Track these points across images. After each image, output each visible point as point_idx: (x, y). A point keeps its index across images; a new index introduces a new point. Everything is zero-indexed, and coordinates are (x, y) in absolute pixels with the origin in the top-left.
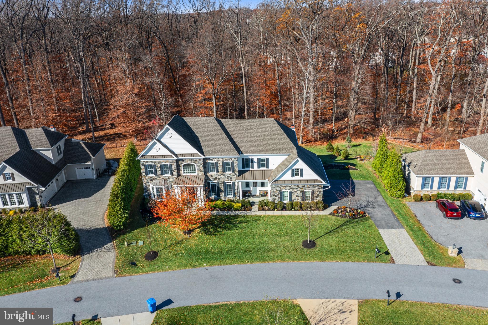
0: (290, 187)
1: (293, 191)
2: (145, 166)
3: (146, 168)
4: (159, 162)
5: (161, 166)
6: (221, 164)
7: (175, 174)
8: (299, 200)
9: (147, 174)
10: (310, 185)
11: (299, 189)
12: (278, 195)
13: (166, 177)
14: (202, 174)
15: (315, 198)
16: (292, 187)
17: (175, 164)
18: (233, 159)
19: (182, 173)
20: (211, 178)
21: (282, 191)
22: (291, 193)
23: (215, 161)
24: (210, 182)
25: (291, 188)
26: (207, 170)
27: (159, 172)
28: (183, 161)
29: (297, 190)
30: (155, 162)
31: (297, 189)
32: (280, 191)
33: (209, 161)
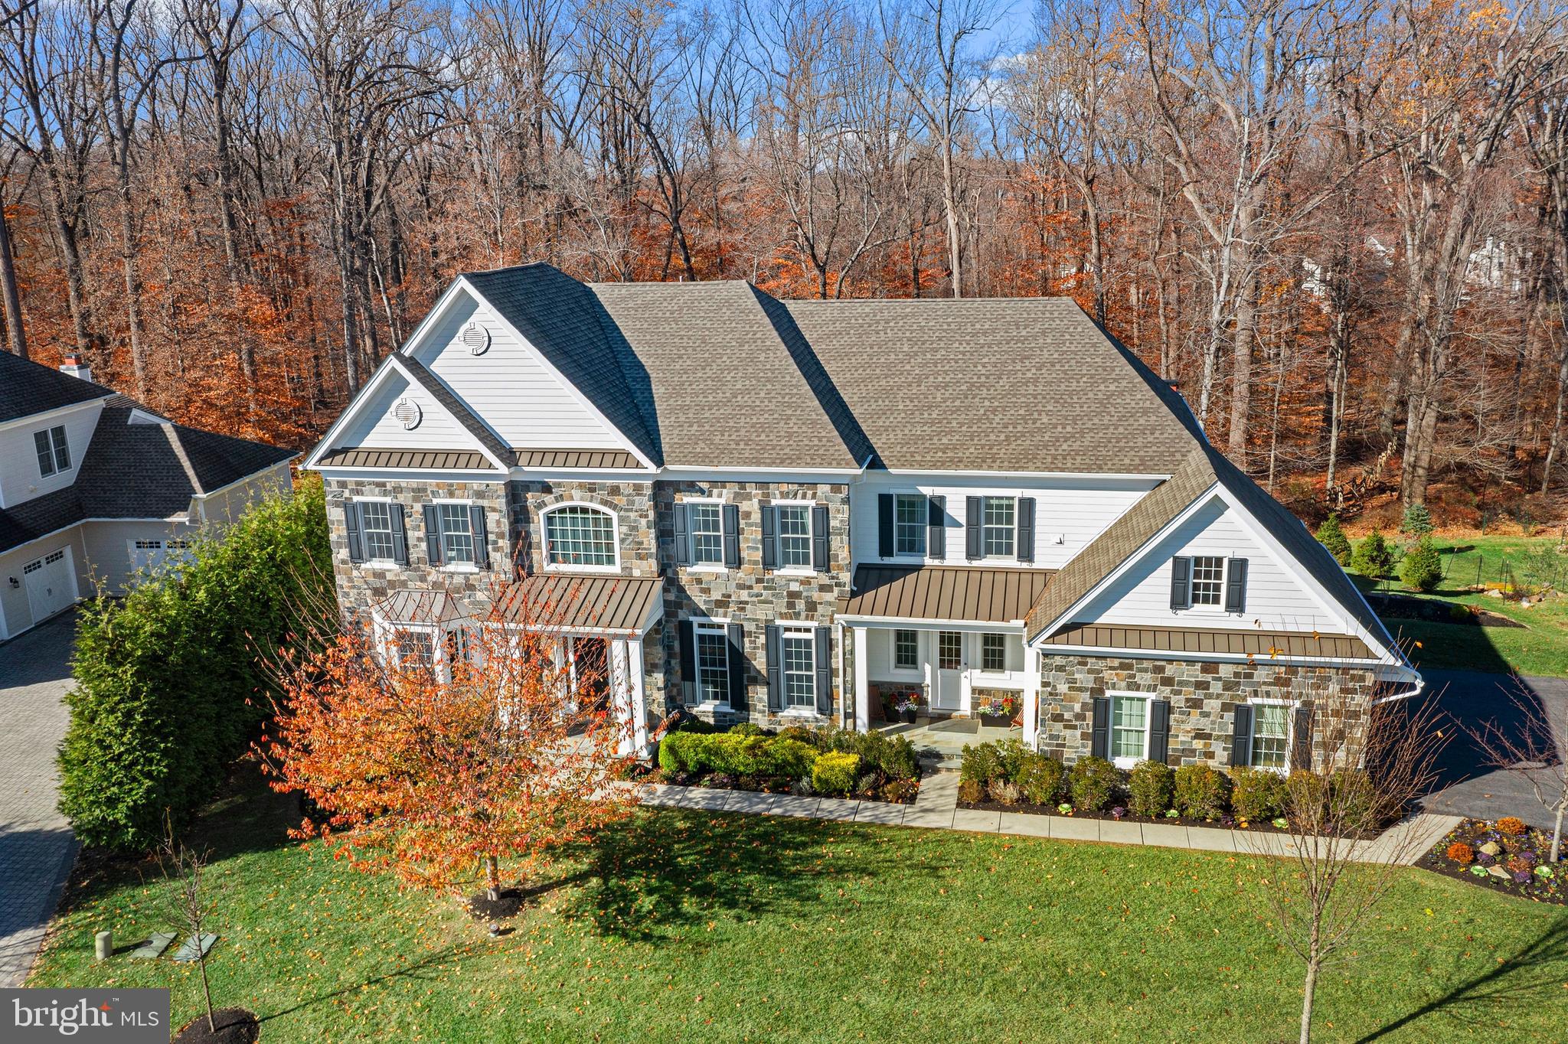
0: (1159, 670)
1: (1177, 701)
2: (348, 507)
3: (352, 526)
4: (419, 491)
5: (429, 512)
6: (756, 517)
7: (501, 560)
8: (1210, 755)
9: (356, 557)
10: (1292, 668)
11: (1216, 688)
12: (1080, 717)
13: (459, 580)
14: (646, 568)
15: (1317, 755)
16: (1170, 670)
17: (501, 503)
18: (823, 489)
19: (539, 556)
20: (700, 600)
21: (1108, 693)
22: (1162, 711)
23: (720, 499)
24: (696, 620)
25: (1168, 682)
26: (677, 548)
27: (419, 550)
28: (547, 489)
29: (1199, 694)
30: (398, 490)
31: (1202, 685)
32: (1097, 692)
33: (688, 499)
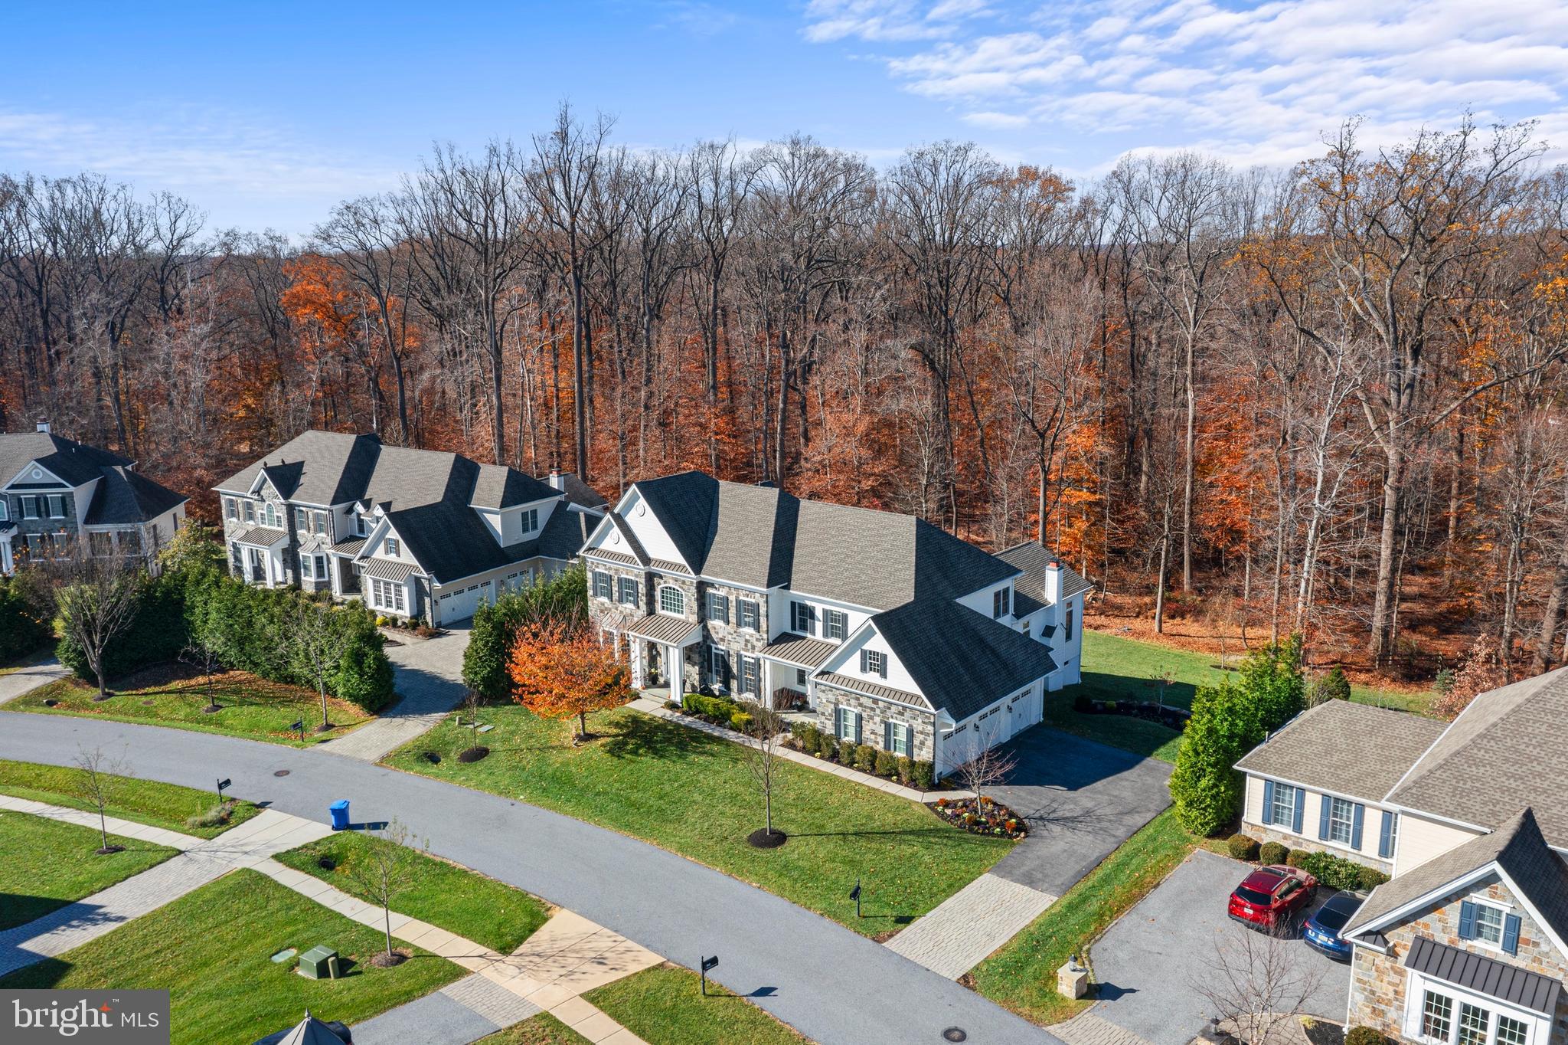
0: (858, 699)
1: (864, 715)
2: (595, 574)
3: (595, 581)
4: (617, 570)
5: (620, 580)
6: (734, 604)
7: (642, 604)
8: (877, 743)
9: (595, 595)
10: (904, 708)
11: (878, 711)
12: (830, 715)
13: (628, 611)
14: (694, 619)
15: (916, 751)
16: (862, 700)
17: (643, 581)
18: (757, 595)
19: (658, 606)
20: (714, 636)
21: (841, 706)
22: (859, 718)
23: (722, 593)
24: (713, 646)
25: (861, 705)
26: (707, 612)
27: (616, 596)
28: (661, 577)
29: (872, 713)
30: (610, 569)
31: (873, 709)
32: (836, 704)
33: (710, 591)
